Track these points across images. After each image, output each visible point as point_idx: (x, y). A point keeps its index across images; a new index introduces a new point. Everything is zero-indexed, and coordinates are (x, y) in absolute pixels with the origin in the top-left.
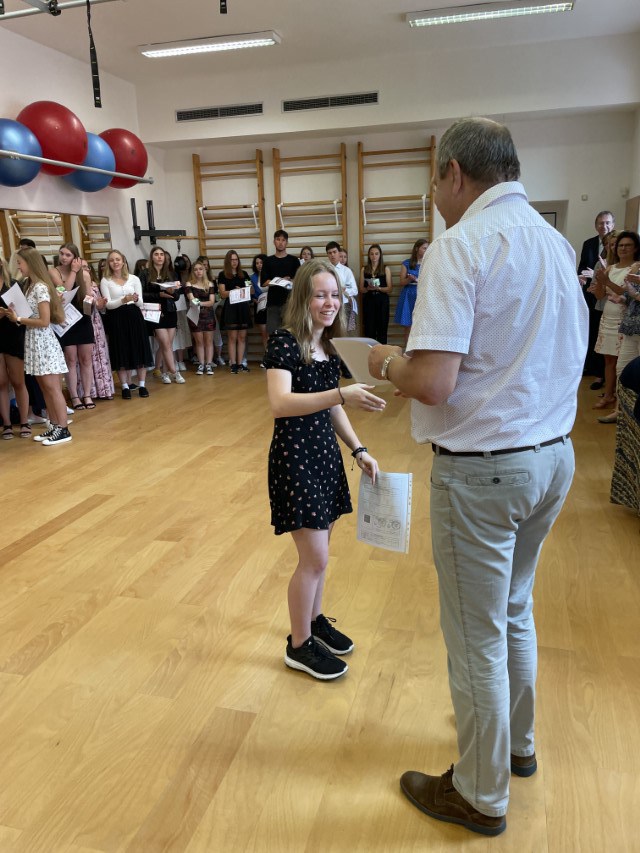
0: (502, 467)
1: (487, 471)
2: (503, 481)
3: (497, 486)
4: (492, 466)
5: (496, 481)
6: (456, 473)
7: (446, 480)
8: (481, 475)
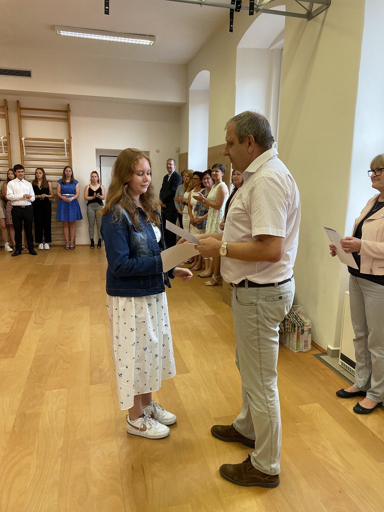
0: (282, 291)
1: (275, 293)
2: (283, 298)
3: (281, 301)
4: (278, 290)
5: (281, 298)
6: (259, 296)
7: (254, 301)
8: (274, 296)
